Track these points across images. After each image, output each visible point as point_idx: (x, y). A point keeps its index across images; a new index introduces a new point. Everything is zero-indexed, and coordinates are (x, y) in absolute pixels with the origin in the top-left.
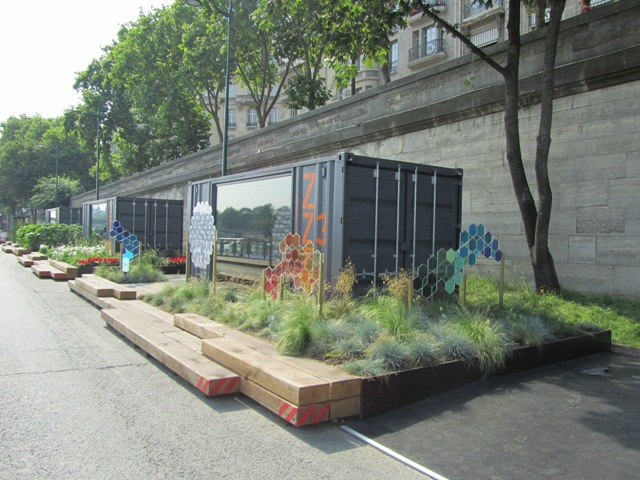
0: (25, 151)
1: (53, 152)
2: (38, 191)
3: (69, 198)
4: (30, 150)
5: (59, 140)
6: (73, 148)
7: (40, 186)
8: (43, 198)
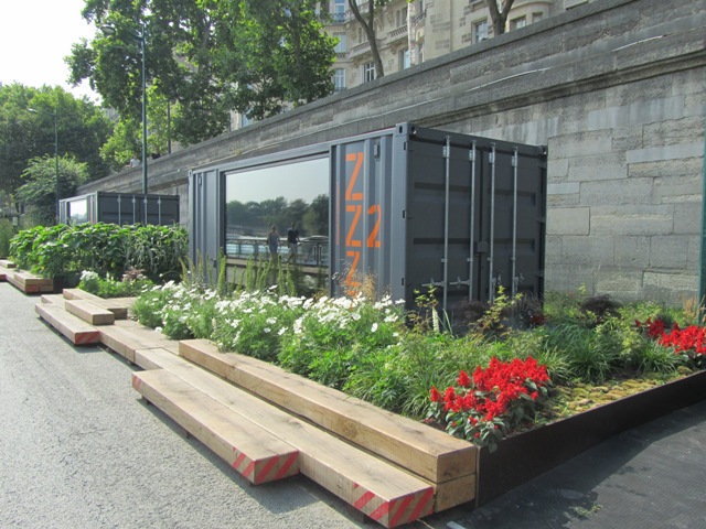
0: (6, 123)
1: (46, 124)
2: (29, 178)
3: (75, 187)
4: (13, 121)
5: (52, 108)
6: (72, 119)
7: (31, 170)
8: (36, 189)
